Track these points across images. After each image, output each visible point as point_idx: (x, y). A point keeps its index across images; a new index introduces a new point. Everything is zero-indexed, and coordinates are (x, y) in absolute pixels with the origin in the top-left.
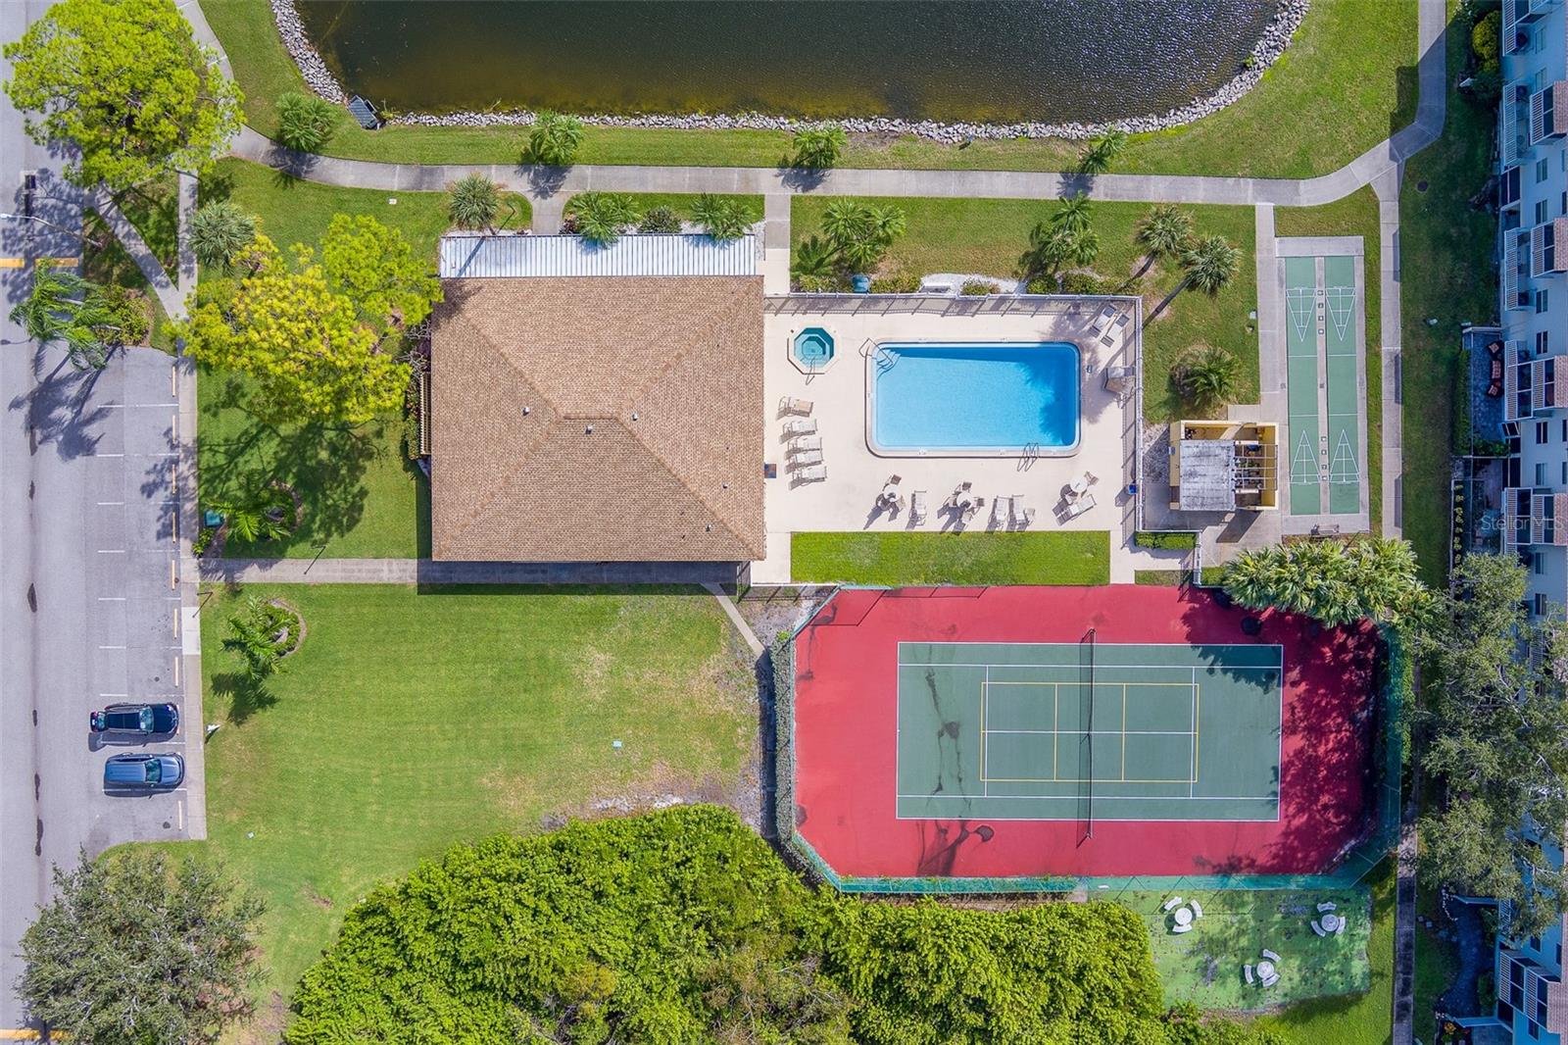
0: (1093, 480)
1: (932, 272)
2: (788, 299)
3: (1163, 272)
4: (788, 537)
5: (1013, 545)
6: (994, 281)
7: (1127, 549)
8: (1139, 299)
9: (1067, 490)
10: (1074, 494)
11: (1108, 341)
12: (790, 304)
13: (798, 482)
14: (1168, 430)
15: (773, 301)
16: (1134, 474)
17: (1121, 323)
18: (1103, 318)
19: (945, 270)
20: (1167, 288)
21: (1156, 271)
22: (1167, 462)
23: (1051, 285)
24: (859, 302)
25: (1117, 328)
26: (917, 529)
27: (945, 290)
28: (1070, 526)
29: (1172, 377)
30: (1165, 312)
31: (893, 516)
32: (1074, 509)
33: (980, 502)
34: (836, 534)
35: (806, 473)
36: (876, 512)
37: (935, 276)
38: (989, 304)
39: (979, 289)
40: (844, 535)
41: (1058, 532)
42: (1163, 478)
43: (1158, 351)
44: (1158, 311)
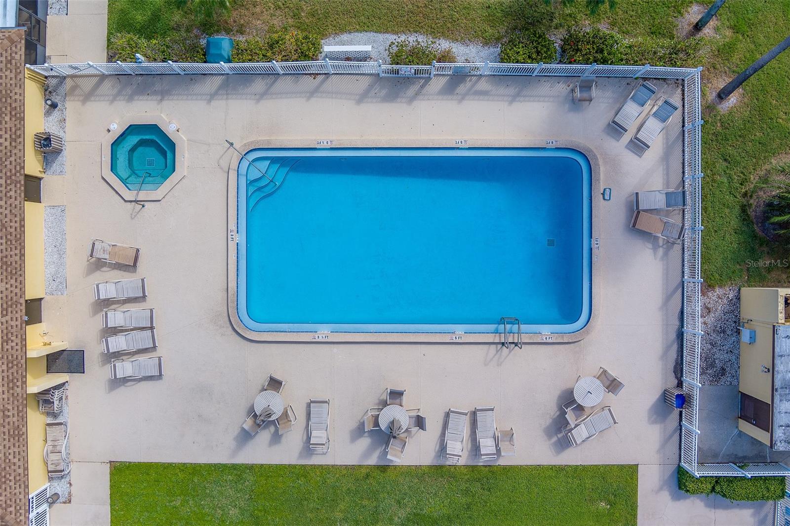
0: (613, 385)
1: (342, 30)
2: (103, 77)
3: (728, 33)
4: (107, 469)
5: (476, 488)
6: (444, 45)
7: (665, 495)
8: (694, 73)
9: (568, 400)
10: (580, 408)
11: (638, 146)
12: (107, 85)
13: (117, 382)
14: (738, 298)
15: (79, 81)
16: (678, 370)
17: (661, 116)
18: (631, 109)
19: (364, 27)
20: (735, 58)
21: (717, 29)
22: (735, 351)
23: (540, 52)
24: (218, 80)
25: (653, 125)
26: (316, 460)
27: (364, 57)
28: (571, 458)
29: (744, 209)
30: (733, 100)
31: (276, 438)
32: (580, 433)
33: (420, 422)
34: (183, 467)
35: (125, 368)
36: (245, 437)
37: (345, 37)
38: (438, 84)
39: (417, 56)
40: (195, 470)
41: (552, 468)
42: (728, 378)
43: (721, 165)
44: (722, 95)
